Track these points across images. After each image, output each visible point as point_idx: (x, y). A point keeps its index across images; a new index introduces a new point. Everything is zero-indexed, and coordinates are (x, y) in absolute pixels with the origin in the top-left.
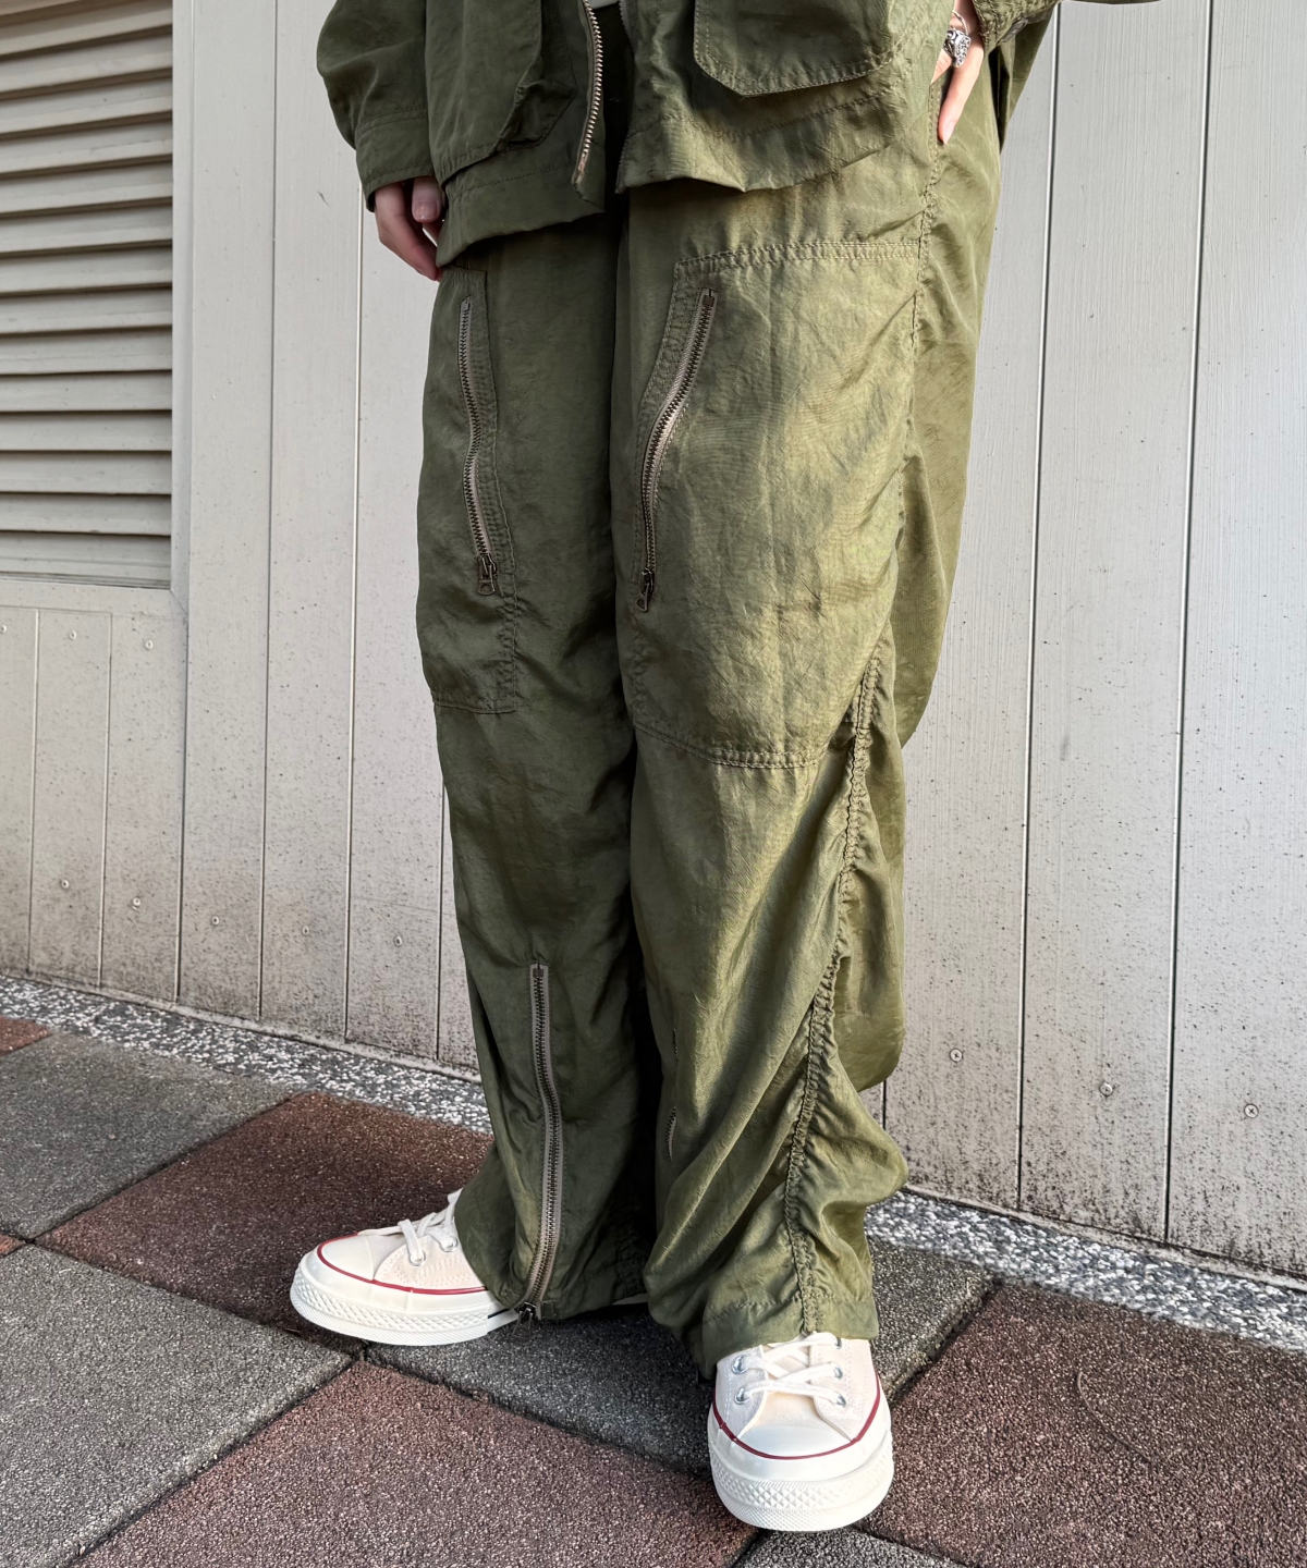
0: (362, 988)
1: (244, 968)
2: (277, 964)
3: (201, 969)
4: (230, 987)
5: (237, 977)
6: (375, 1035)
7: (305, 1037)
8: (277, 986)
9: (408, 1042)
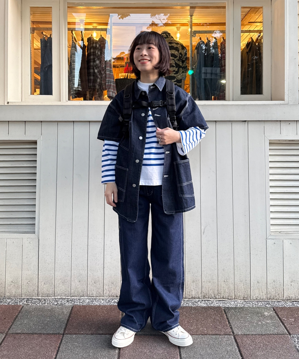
0: (74, 289)
1: (51, 289)
2: (57, 288)
3: (42, 291)
4: (48, 293)
5: (50, 291)
6: (76, 295)
7: (63, 298)
8: (57, 291)
9: (82, 295)
